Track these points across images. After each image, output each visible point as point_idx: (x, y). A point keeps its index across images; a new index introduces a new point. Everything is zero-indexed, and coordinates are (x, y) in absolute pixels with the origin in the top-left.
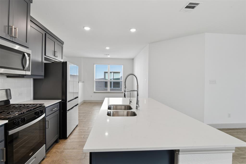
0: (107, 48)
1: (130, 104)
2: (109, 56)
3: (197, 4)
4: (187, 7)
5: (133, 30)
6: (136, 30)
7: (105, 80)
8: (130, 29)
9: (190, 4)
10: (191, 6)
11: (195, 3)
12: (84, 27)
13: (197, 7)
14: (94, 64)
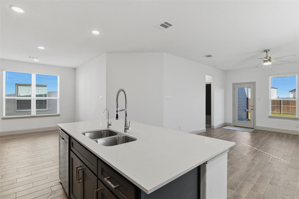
0: (39, 47)
1: (108, 127)
2: (36, 60)
3: (171, 25)
4: (162, 25)
5: (96, 32)
6: (100, 32)
7: (18, 96)
8: (92, 30)
9: (166, 23)
10: (166, 25)
11: (169, 24)
12: (11, 6)
13: (170, 27)
14: (2, 70)
